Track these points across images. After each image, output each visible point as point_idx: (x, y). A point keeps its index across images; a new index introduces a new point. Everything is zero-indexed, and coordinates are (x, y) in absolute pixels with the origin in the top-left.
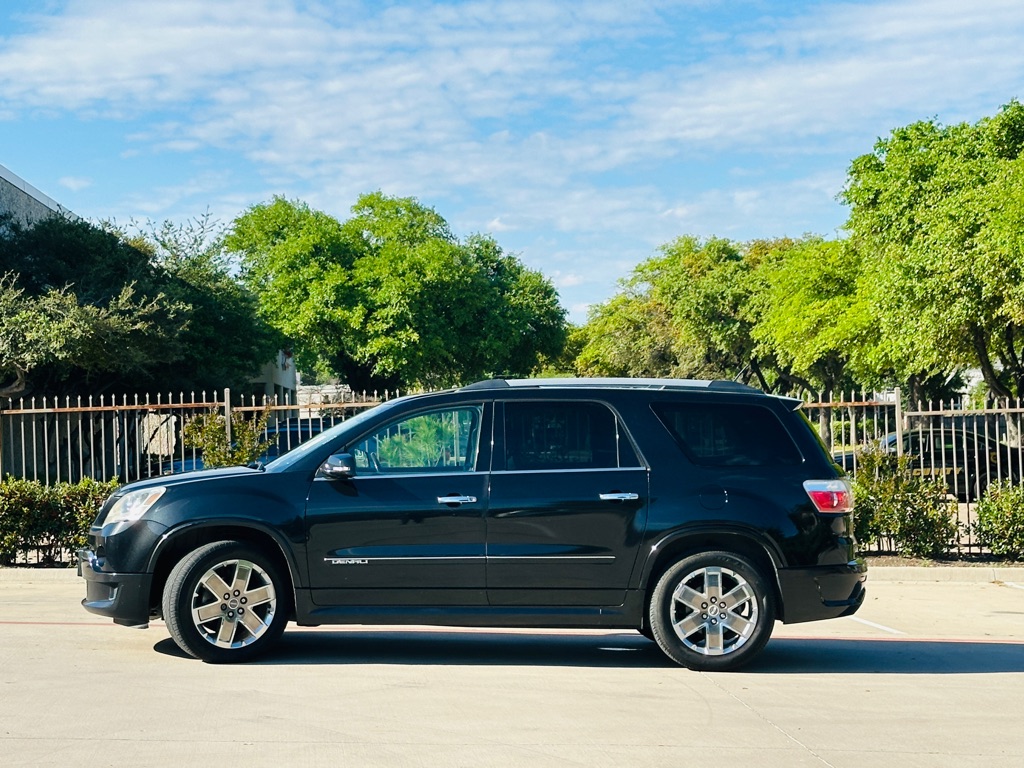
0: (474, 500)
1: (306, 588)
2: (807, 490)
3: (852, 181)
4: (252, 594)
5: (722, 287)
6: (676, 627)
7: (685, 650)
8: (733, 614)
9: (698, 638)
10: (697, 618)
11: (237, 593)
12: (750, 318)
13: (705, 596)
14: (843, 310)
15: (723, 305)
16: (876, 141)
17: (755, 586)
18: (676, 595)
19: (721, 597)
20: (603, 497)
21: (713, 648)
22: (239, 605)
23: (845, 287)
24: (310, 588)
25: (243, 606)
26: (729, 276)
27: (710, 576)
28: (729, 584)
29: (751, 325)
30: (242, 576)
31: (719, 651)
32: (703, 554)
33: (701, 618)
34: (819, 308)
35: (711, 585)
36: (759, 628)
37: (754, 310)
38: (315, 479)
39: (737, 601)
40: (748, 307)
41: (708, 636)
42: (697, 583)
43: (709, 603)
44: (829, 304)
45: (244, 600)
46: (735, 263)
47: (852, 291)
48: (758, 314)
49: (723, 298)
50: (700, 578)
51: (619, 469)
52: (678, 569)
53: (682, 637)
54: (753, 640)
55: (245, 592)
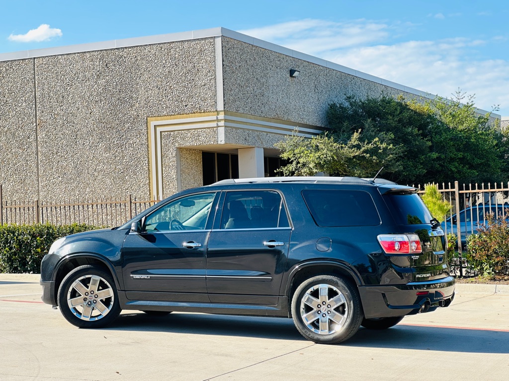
0: (200, 245)
1: (123, 291)
2: (379, 240)
4: (100, 293)
6: (304, 317)
7: (308, 331)
8: (334, 312)
9: (315, 325)
10: (314, 313)
11: (92, 292)
13: (319, 301)
17: (346, 296)
18: (304, 300)
19: (328, 301)
20: (265, 244)
21: (323, 330)
22: (94, 298)
24: (125, 291)
25: (96, 299)
28: (332, 294)
30: (94, 284)
31: (326, 332)
32: (318, 277)
33: (317, 313)
36: (348, 320)
38: (130, 233)
39: (337, 304)
41: (320, 323)
42: (316, 294)
43: (321, 305)
45: (96, 296)
50: (317, 290)
51: (278, 228)
52: (305, 285)
53: (307, 323)
54: (345, 327)
55: (96, 292)
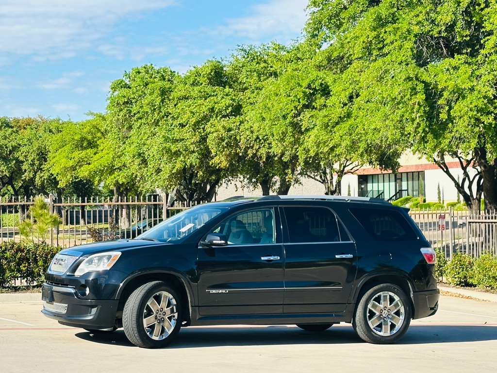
0: (279, 258)
1: (197, 306)
2: (423, 253)
3: (111, 92)
4: (168, 310)
5: (6, 142)
6: (369, 322)
7: (374, 334)
8: (394, 315)
10: (378, 317)
11: (162, 310)
12: (21, 158)
13: (382, 306)
14: (91, 156)
15: (7, 151)
16: (124, 73)
17: (403, 301)
18: (369, 306)
19: (389, 306)
20: (337, 256)
21: (385, 332)
22: (162, 316)
23: (92, 145)
25: (164, 317)
26: (7, 136)
27: (384, 296)
28: (392, 300)
29: (23, 162)
30: (164, 301)
31: (388, 334)
32: (382, 285)
33: (380, 317)
34: (78, 154)
35: (384, 301)
36: (405, 322)
37: (23, 155)
38: (199, 247)
39: (396, 308)
40: (20, 153)
41: (383, 326)
43: (383, 310)
44: (84, 152)
45: (164, 314)
46: (10, 130)
47: (96, 146)
48: (26, 156)
49: (6, 147)
50: (379, 297)
51: (341, 242)
52: (371, 293)
53: (372, 327)
54: (402, 328)
55: (165, 309)
